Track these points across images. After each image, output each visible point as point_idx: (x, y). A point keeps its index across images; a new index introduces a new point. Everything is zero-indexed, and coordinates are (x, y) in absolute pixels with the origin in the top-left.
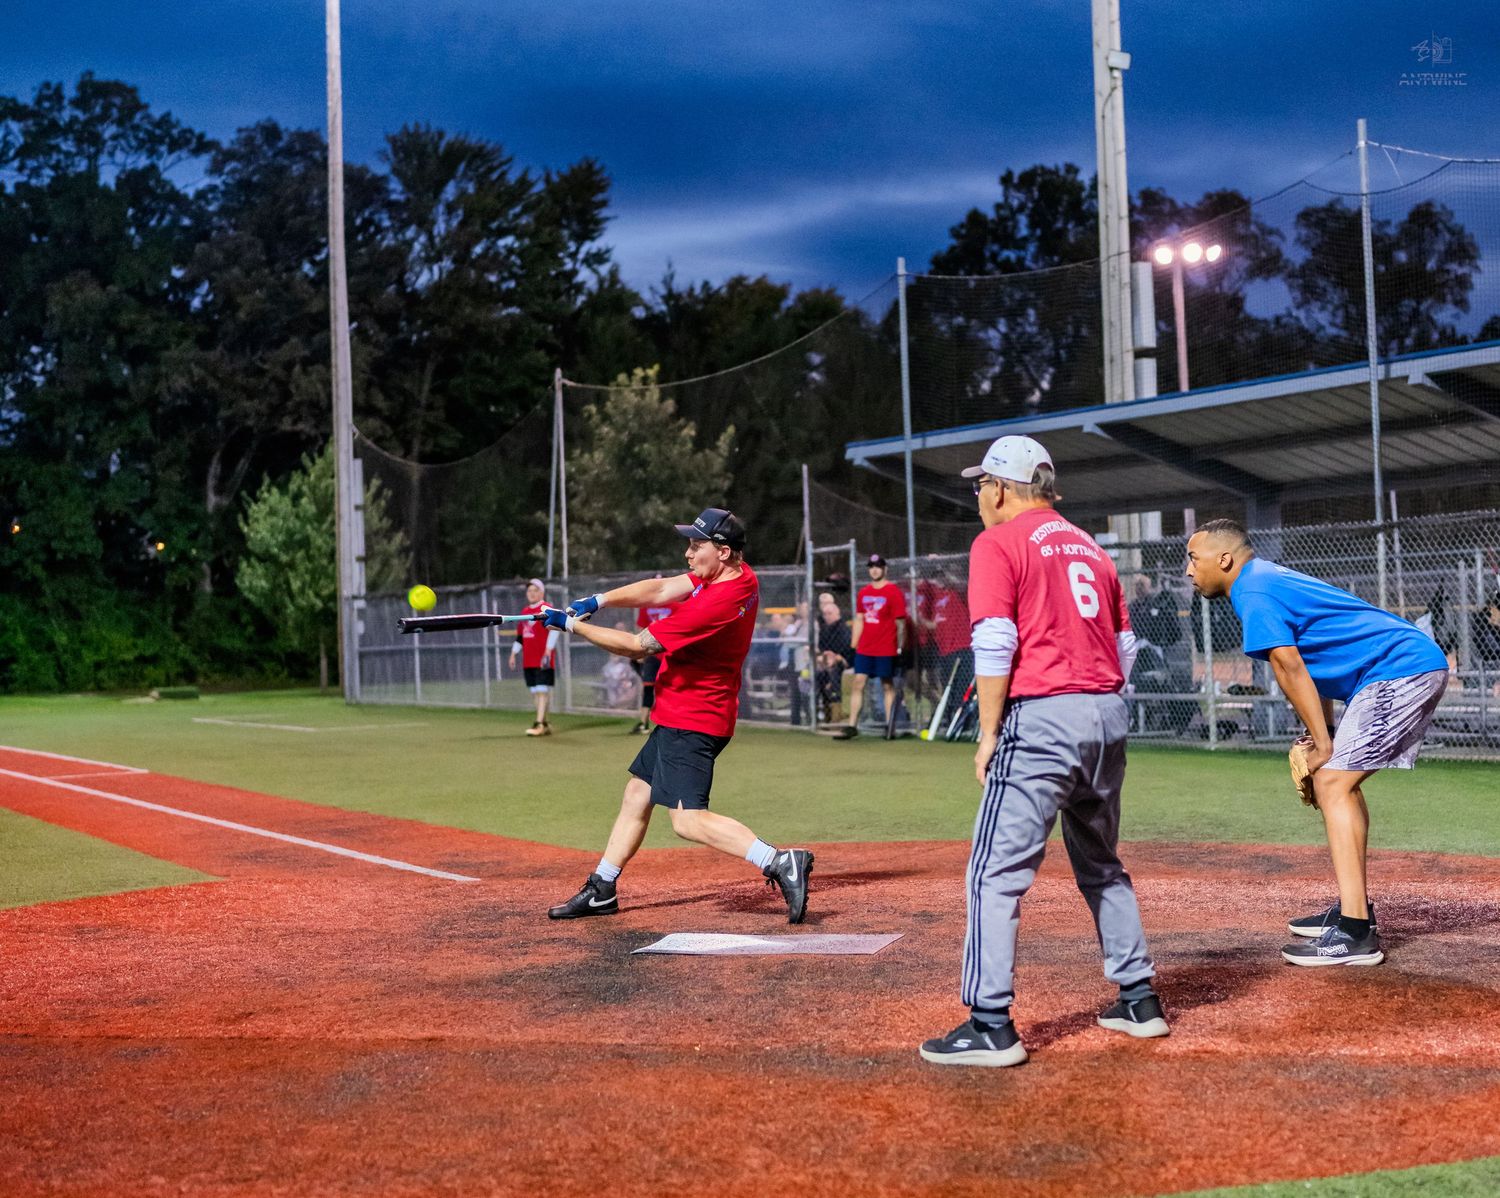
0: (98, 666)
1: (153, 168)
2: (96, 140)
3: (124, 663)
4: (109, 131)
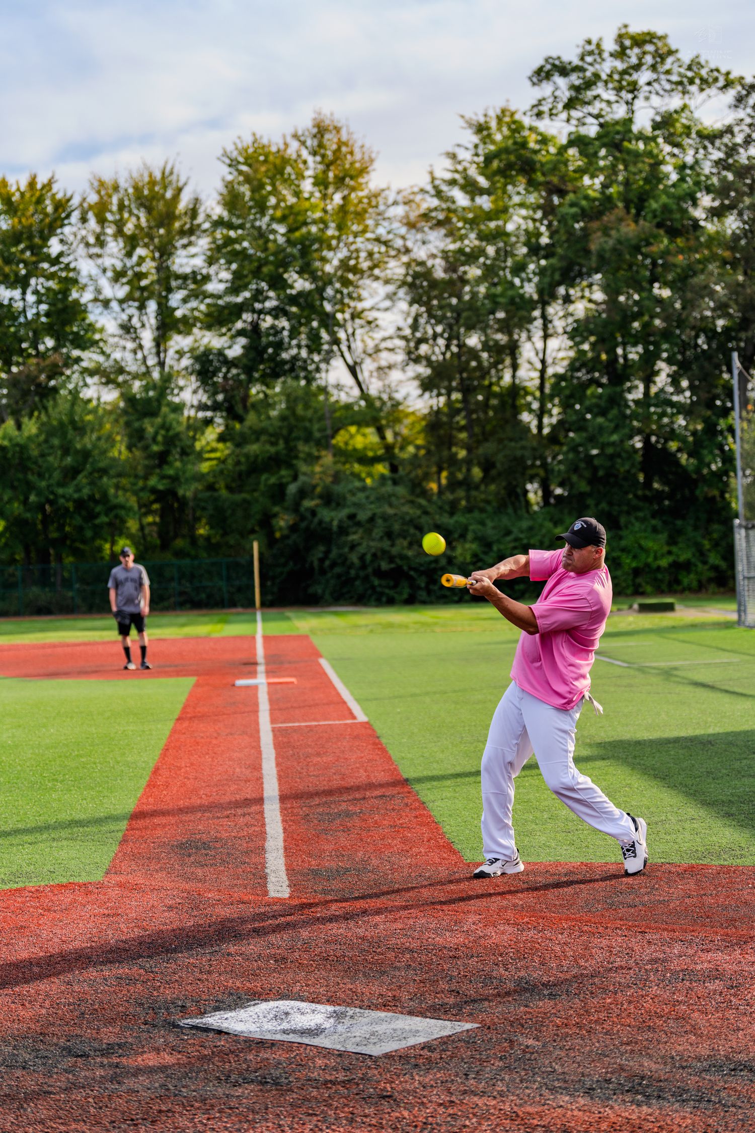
0: (636, 572)
1: (685, 107)
2: (634, 88)
3: (659, 568)
4: (643, 77)
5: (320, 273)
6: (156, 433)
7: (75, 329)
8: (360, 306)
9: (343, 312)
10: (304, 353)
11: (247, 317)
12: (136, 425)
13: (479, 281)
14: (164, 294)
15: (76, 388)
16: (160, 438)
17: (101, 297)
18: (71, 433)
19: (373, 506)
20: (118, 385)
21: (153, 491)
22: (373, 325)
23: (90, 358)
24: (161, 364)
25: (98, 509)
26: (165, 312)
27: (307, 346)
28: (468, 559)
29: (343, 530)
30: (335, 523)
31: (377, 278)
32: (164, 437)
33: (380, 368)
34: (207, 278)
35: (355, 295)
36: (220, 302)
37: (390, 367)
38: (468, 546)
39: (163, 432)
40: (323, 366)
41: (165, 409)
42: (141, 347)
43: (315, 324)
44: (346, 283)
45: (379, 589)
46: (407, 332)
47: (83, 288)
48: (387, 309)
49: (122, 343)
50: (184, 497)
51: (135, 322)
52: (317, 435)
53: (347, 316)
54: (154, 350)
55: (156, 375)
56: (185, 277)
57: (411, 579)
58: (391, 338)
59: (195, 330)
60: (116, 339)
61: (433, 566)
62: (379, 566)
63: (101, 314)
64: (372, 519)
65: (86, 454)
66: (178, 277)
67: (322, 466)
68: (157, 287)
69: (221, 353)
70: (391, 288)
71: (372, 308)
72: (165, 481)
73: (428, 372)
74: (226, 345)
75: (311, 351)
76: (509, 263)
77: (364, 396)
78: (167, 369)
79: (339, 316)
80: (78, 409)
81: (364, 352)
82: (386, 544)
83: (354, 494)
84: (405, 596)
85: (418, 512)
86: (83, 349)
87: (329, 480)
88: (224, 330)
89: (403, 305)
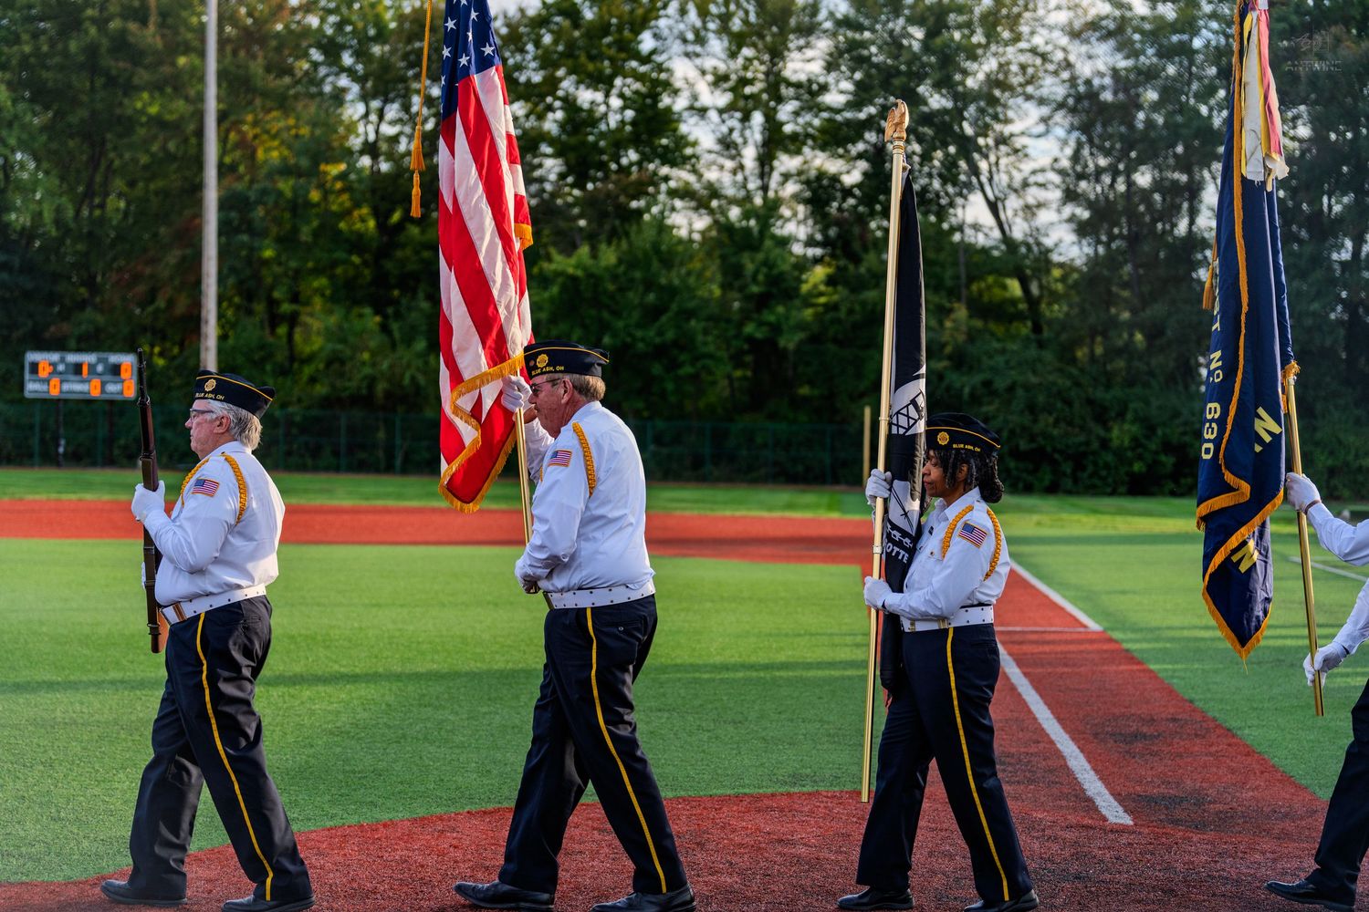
3: (1360, 470)
5: (960, 89)
6: (756, 273)
7: (664, 141)
8: (1007, 130)
9: (986, 136)
10: (936, 184)
11: (871, 136)
12: (733, 260)
13: (1155, 107)
14: (772, 104)
15: (662, 212)
16: (761, 277)
17: (698, 105)
18: (655, 264)
19: (1013, 372)
20: (711, 212)
21: (750, 340)
22: (1020, 153)
23: (680, 176)
24: (765, 188)
25: (683, 357)
26: (772, 126)
27: (940, 175)
28: (1127, 442)
29: (975, 399)
30: (967, 390)
31: (1028, 98)
32: (766, 276)
33: (1027, 207)
34: (824, 88)
35: (1001, 116)
36: (839, 118)
37: (1039, 205)
38: (1126, 427)
39: (764, 270)
40: (959, 201)
41: (768, 243)
42: (742, 167)
43: (952, 149)
44: (993, 101)
45: (1015, 473)
46: (1065, 163)
47: (676, 92)
48: (1039, 136)
49: (721, 160)
50: (785, 349)
51: (736, 136)
52: (949, 283)
53: (990, 141)
54: (757, 171)
55: (758, 201)
56: (798, 85)
57: (1054, 463)
58: (1043, 170)
59: (806, 150)
60: (713, 156)
61: (1083, 449)
62: (1017, 446)
63: (696, 124)
64: (1011, 389)
65: (671, 291)
66: (789, 84)
67: (954, 321)
68: (765, 96)
69: (835, 179)
70: (1045, 110)
71: (1023, 133)
72: (765, 329)
73: (1085, 214)
74: (844, 168)
75: (945, 180)
76: (1195, 86)
77: (1007, 239)
78: (771, 194)
79: (981, 141)
80: (665, 237)
81: (1009, 186)
82: (1026, 420)
83: (991, 357)
84: (1047, 482)
85: (1068, 383)
86: (673, 164)
87: (961, 338)
88: (841, 151)
89: (1060, 132)
